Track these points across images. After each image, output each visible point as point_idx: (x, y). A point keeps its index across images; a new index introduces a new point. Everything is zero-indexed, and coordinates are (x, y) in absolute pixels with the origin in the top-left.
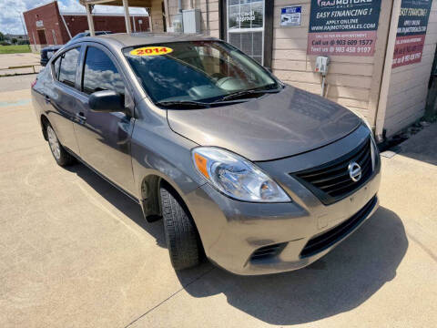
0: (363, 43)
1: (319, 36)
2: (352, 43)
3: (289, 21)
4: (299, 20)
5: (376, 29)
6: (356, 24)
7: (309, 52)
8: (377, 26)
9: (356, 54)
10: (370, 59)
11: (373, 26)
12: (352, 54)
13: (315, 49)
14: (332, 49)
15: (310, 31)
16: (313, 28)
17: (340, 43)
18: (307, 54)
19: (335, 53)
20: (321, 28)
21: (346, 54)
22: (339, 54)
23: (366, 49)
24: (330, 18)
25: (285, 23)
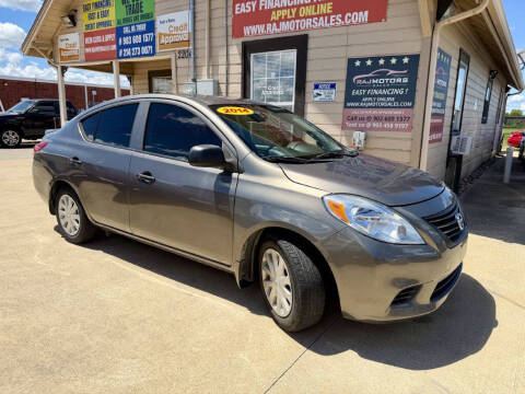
0: (401, 119)
1: (355, 112)
2: (390, 119)
3: (323, 96)
4: (333, 96)
5: (412, 107)
6: (393, 102)
7: (344, 127)
8: (413, 104)
9: (393, 129)
10: (408, 135)
11: (409, 104)
12: (389, 130)
13: (349, 124)
14: (369, 125)
15: (345, 107)
16: (348, 104)
17: (376, 119)
18: (342, 128)
19: (372, 128)
20: (357, 104)
21: (383, 129)
22: (378, 129)
23: (403, 125)
24: (366, 95)
25: (318, 99)
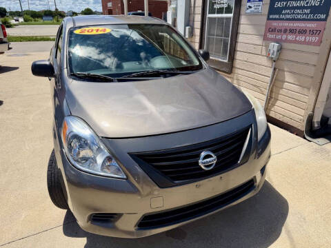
0: (313, 32)
1: (275, 24)
2: (303, 32)
3: (253, 9)
4: (260, 8)
5: (325, 20)
6: (308, 14)
7: (265, 38)
8: (327, 17)
9: (305, 43)
10: (316, 49)
11: (323, 16)
12: (300, 43)
13: (270, 36)
14: (284, 37)
15: (269, 19)
16: (271, 17)
17: (292, 31)
18: (264, 39)
19: (286, 41)
20: (277, 16)
21: (295, 42)
22: (290, 42)
23: (314, 39)
24: (286, 8)
25: (249, 11)
